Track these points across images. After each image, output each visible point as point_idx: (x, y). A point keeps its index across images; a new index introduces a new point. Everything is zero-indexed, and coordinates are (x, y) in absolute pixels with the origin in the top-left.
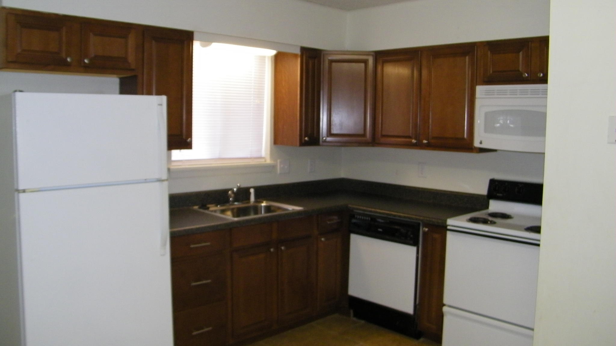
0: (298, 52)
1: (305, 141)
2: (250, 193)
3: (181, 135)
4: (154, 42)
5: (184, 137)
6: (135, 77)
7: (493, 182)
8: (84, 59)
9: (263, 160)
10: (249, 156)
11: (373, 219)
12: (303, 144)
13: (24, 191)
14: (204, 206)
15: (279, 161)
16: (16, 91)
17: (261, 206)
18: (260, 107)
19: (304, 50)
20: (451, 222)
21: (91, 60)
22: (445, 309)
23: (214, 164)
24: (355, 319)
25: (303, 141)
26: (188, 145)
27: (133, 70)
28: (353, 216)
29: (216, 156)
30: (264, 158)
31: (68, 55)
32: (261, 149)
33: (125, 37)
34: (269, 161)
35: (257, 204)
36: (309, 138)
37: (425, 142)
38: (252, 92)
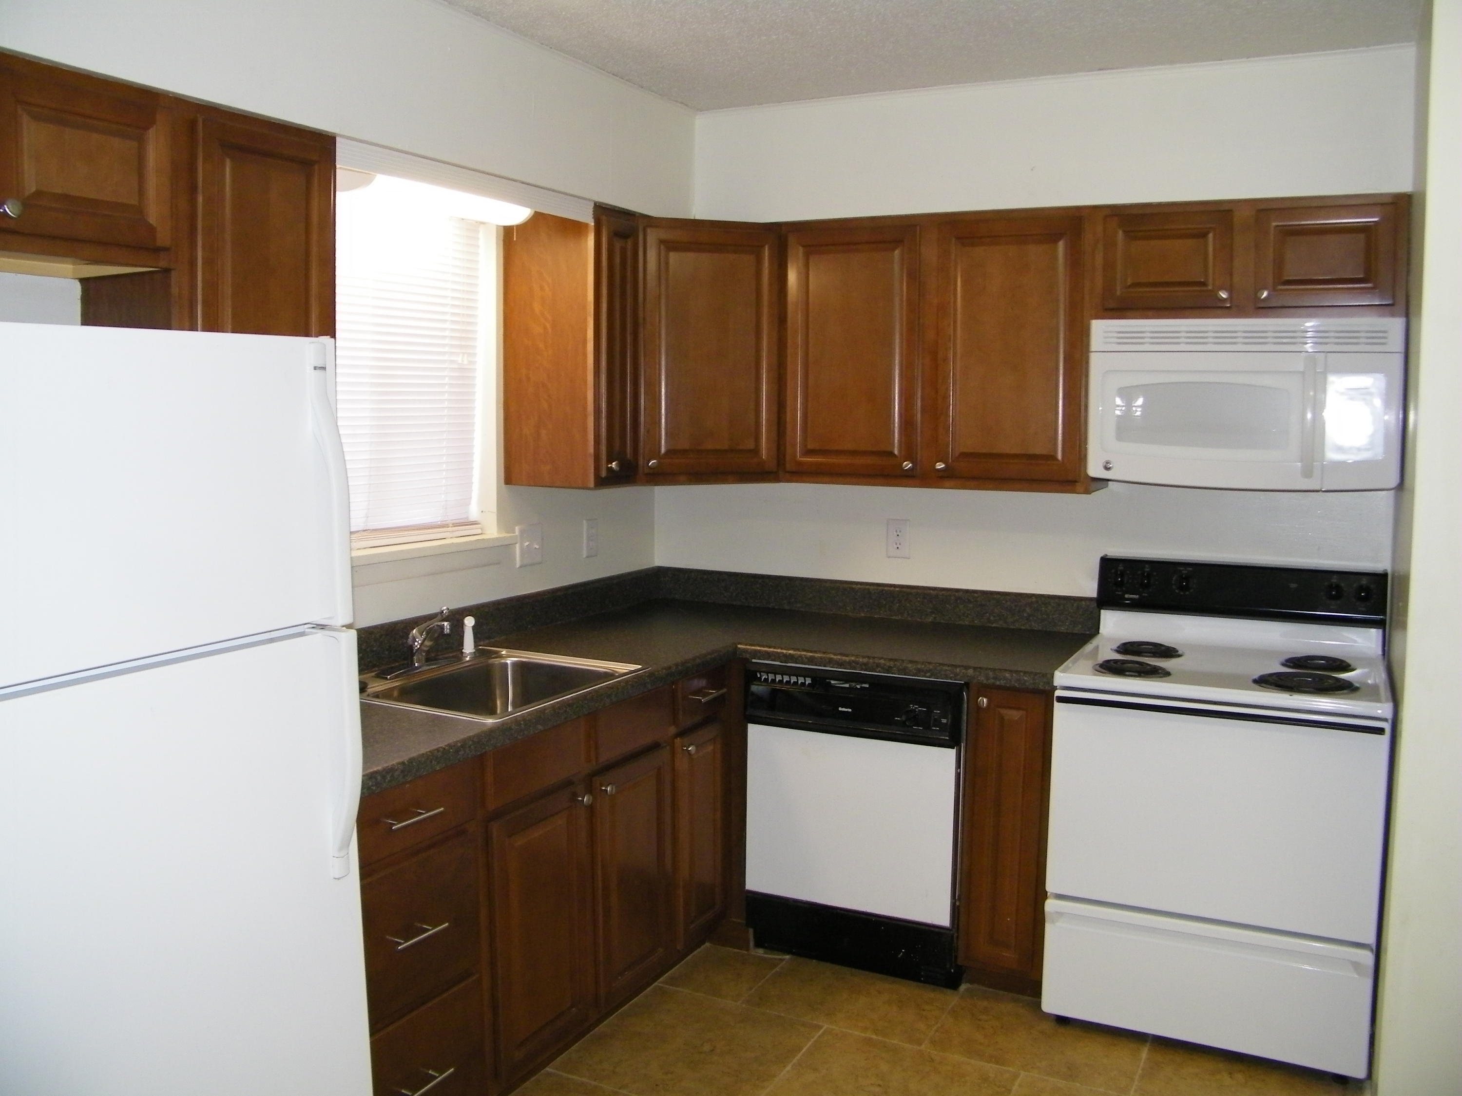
1: (611, 471)
2: (461, 631)
4: (227, 160)
6: (164, 272)
7: (1108, 565)
9: (478, 531)
10: (443, 520)
11: (820, 680)
12: (607, 480)
15: (517, 531)
18: (466, 375)
20: (1059, 678)
21: (23, 208)
22: (1051, 906)
24: (760, 952)
25: (606, 473)
27: (161, 251)
28: (751, 676)
29: (360, 523)
30: (478, 524)
32: (469, 499)
33: (137, 135)
34: (492, 531)
35: (483, 660)
37: (940, 466)
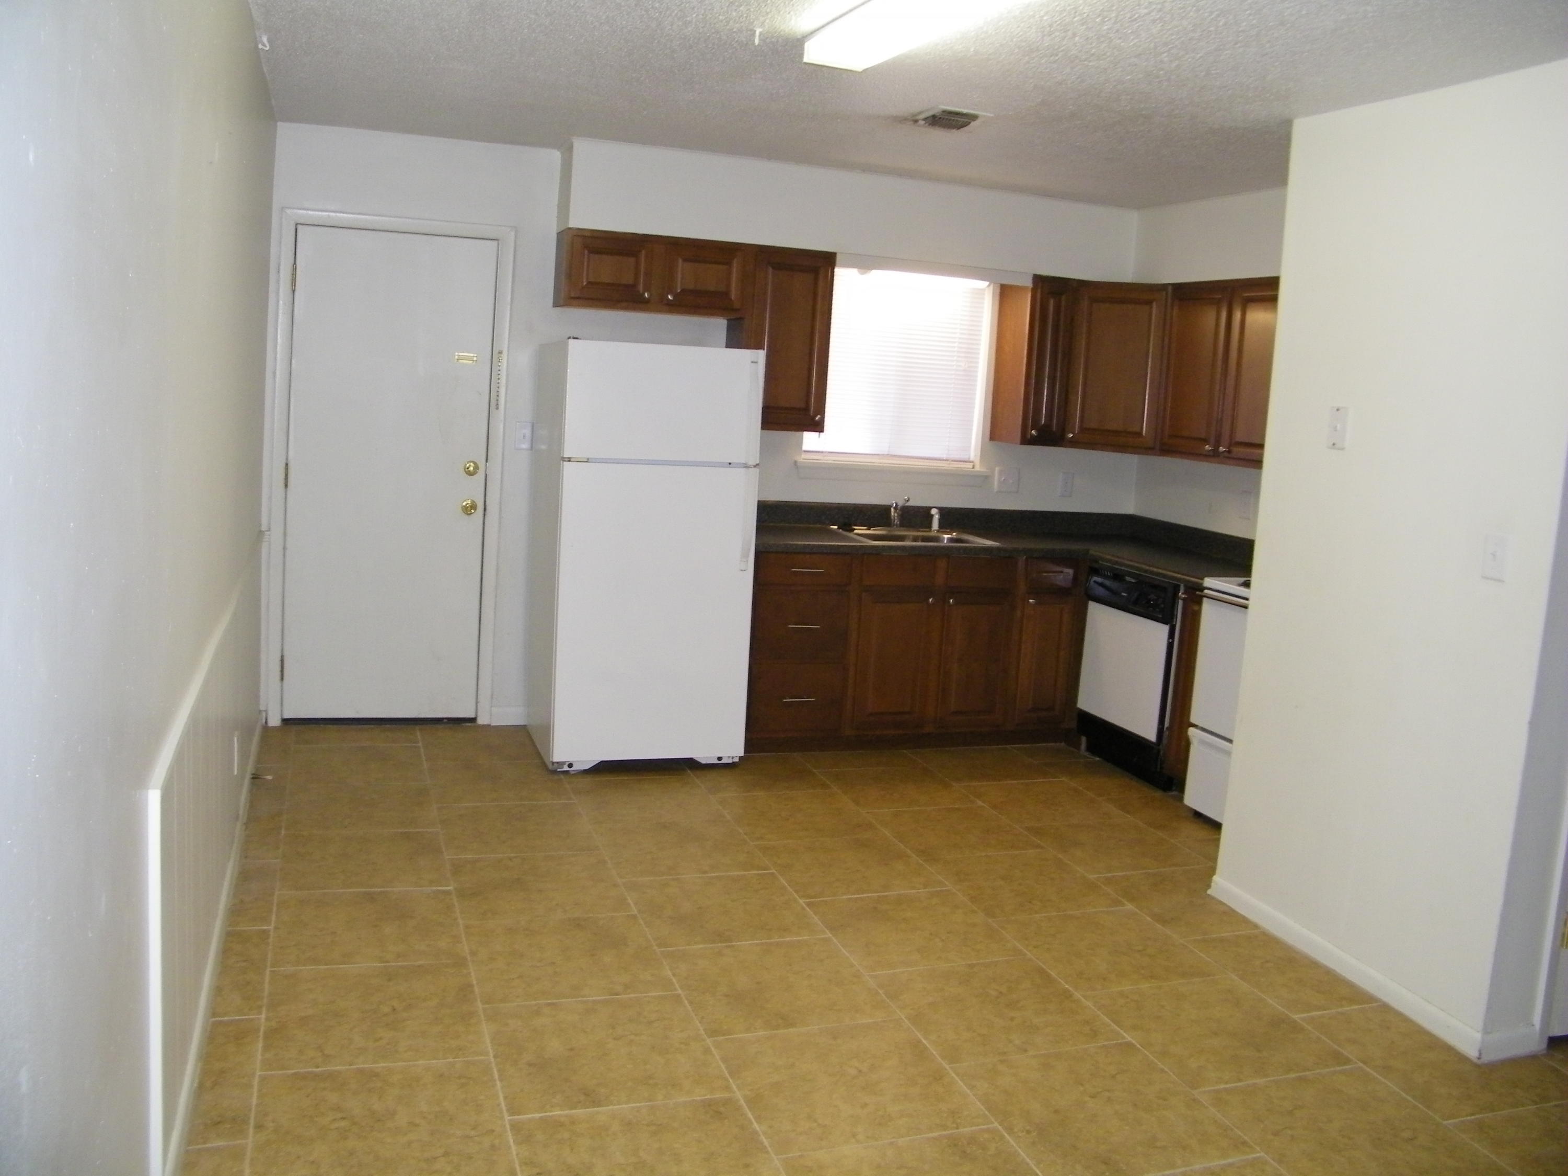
0: (1029, 283)
1: (1032, 435)
2: (932, 516)
3: (807, 409)
4: (770, 270)
5: (812, 413)
6: (741, 319)
8: (668, 294)
9: (970, 466)
10: (945, 457)
11: (1119, 576)
12: (1028, 441)
13: (569, 460)
14: (847, 526)
15: (997, 469)
16: (569, 338)
17: (944, 538)
18: (969, 374)
19: (1040, 281)
20: (1209, 582)
21: (676, 296)
22: (1192, 731)
23: (877, 461)
24: (1087, 754)
25: (1029, 437)
26: (818, 427)
27: (737, 310)
29: (884, 449)
30: (973, 462)
31: (645, 290)
32: (970, 447)
33: (729, 263)
34: (979, 467)
35: (939, 534)
36: (1038, 430)
37: (1222, 449)
38: (956, 349)
